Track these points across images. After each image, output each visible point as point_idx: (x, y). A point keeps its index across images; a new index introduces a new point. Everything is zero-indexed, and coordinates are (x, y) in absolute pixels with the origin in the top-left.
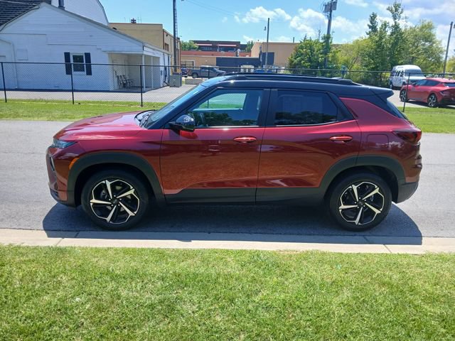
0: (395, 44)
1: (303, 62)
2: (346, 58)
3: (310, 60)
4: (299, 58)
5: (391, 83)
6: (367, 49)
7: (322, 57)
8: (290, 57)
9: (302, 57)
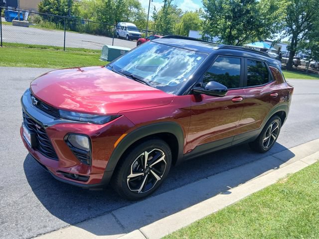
0: (118, 7)
1: (51, 10)
2: (86, 11)
3: (57, 9)
4: (47, 7)
5: (118, 34)
6: (100, 7)
7: (67, 8)
8: (40, 5)
9: (50, 6)
